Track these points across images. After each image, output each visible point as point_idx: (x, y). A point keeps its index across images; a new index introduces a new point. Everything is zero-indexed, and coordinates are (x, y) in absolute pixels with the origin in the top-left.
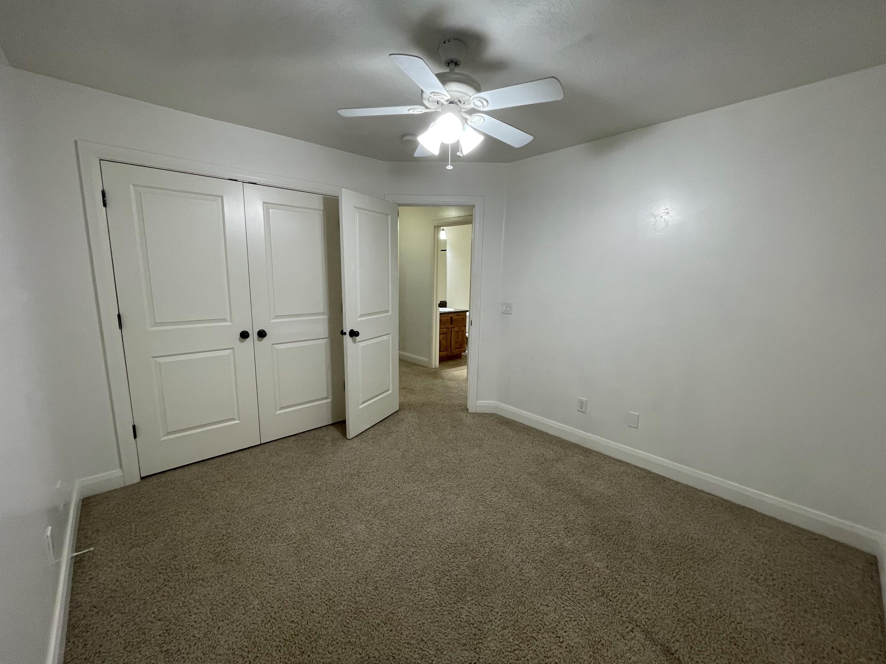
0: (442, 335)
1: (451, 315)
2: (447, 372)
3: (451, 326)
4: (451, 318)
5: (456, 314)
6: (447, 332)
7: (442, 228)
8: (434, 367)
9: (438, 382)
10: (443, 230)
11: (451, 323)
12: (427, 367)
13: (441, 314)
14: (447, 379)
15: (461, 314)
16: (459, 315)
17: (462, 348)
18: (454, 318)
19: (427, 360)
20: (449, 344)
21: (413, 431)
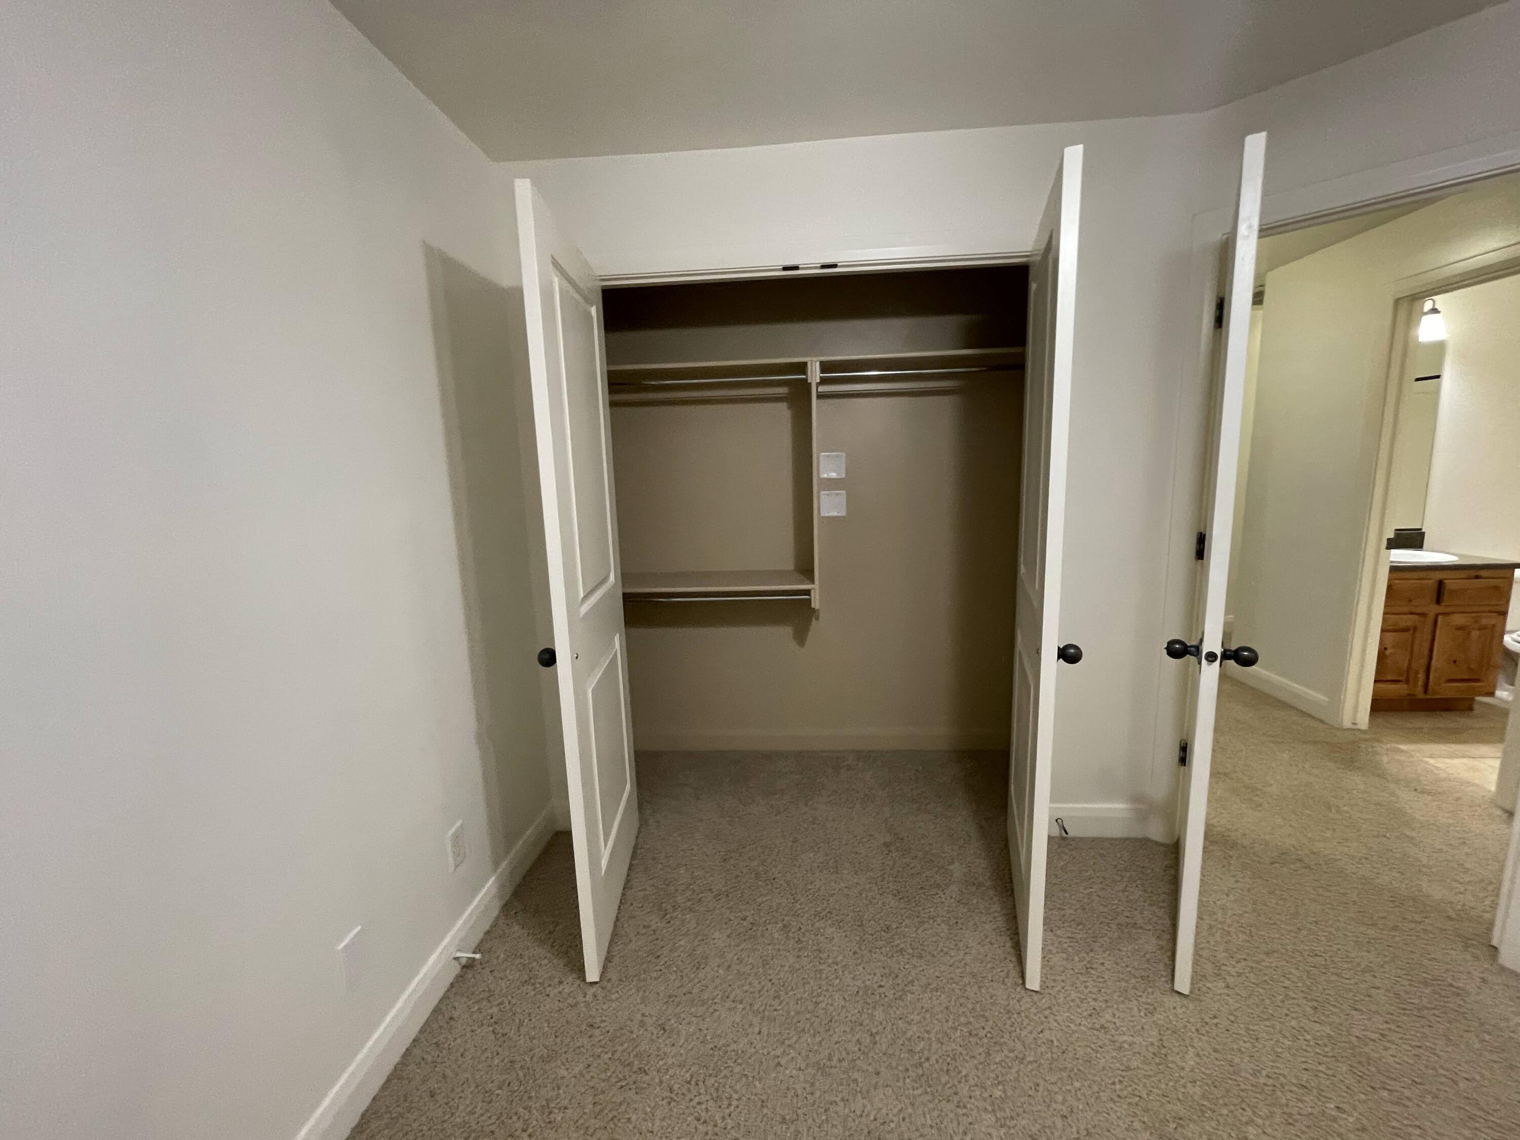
0: (1390, 636)
1: (1440, 575)
2: (1402, 751)
3: (1434, 609)
4: (1441, 583)
5: (1463, 574)
6: (1415, 629)
7: (1428, 305)
8: (1347, 724)
9: (1356, 781)
10: (1434, 311)
11: (1438, 601)
12: (1322, 721)
13: (1395, 570)
14: (1397, 782)
15: (1483, 573)
16: (1477, 577)
17: (1478, 680)
18: (1450, 584)
19: (1321, 697)
20: (1419, 664)
21: (1221, 956)
